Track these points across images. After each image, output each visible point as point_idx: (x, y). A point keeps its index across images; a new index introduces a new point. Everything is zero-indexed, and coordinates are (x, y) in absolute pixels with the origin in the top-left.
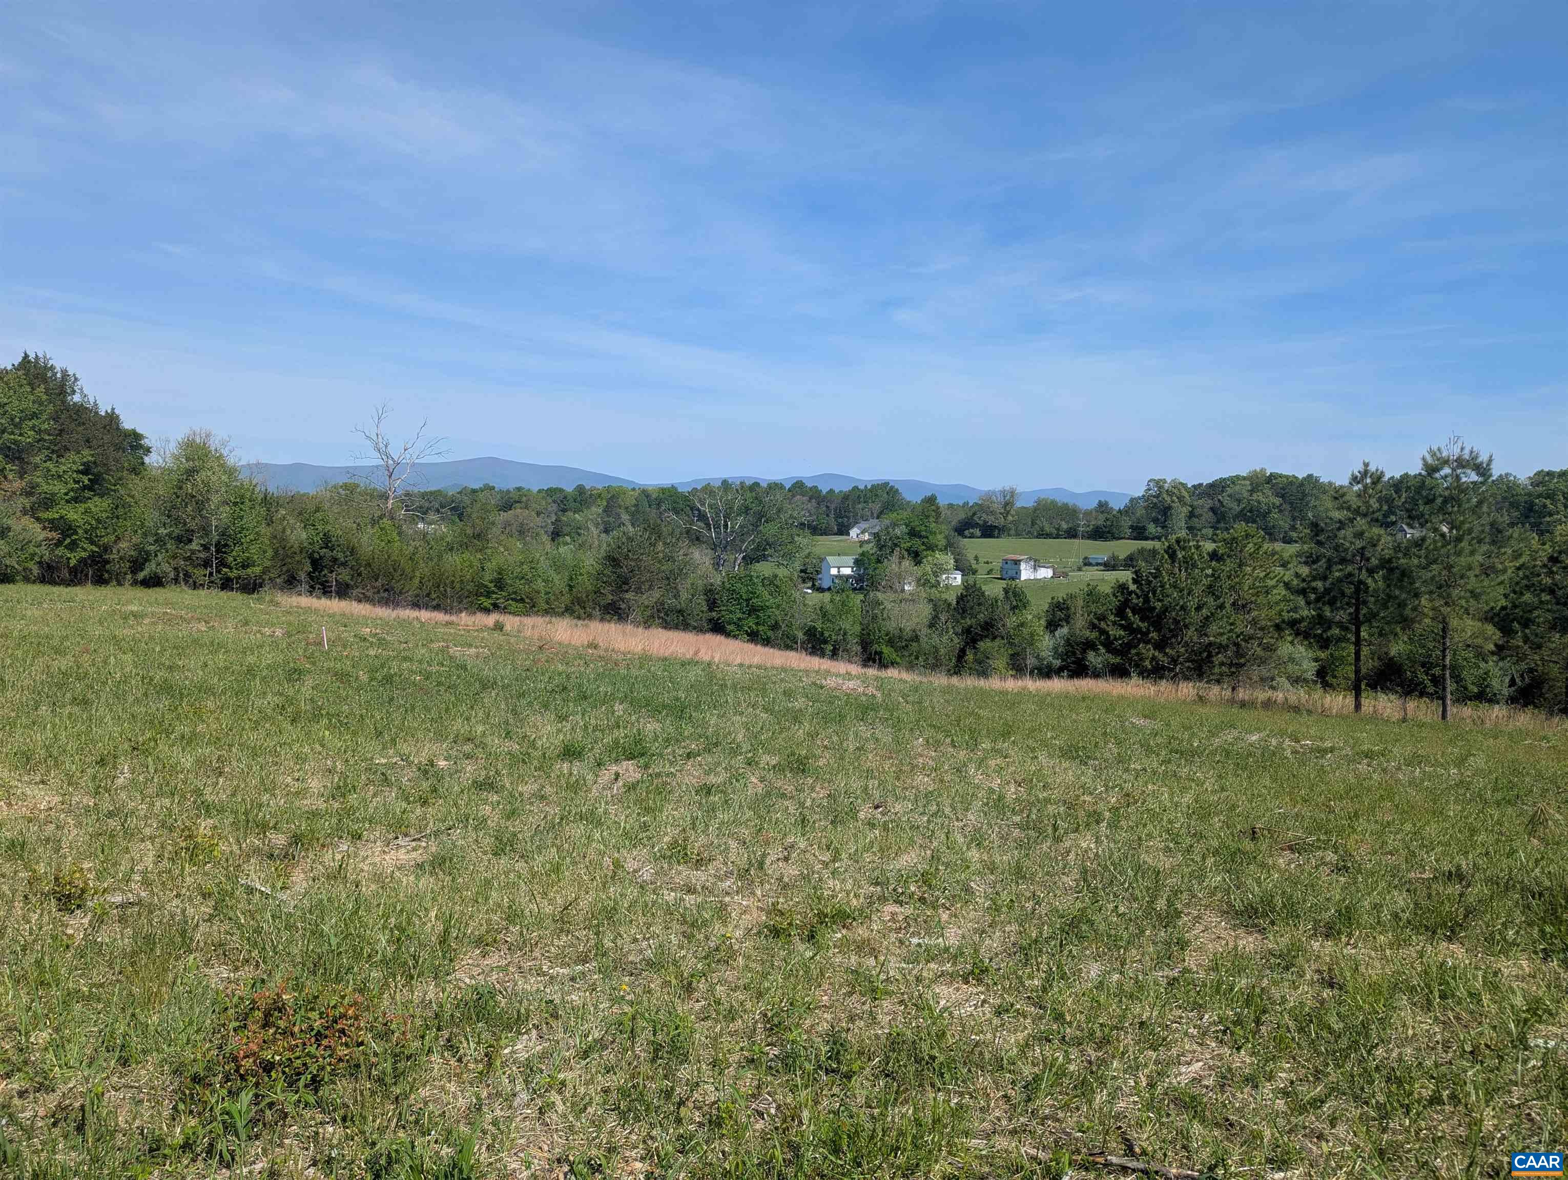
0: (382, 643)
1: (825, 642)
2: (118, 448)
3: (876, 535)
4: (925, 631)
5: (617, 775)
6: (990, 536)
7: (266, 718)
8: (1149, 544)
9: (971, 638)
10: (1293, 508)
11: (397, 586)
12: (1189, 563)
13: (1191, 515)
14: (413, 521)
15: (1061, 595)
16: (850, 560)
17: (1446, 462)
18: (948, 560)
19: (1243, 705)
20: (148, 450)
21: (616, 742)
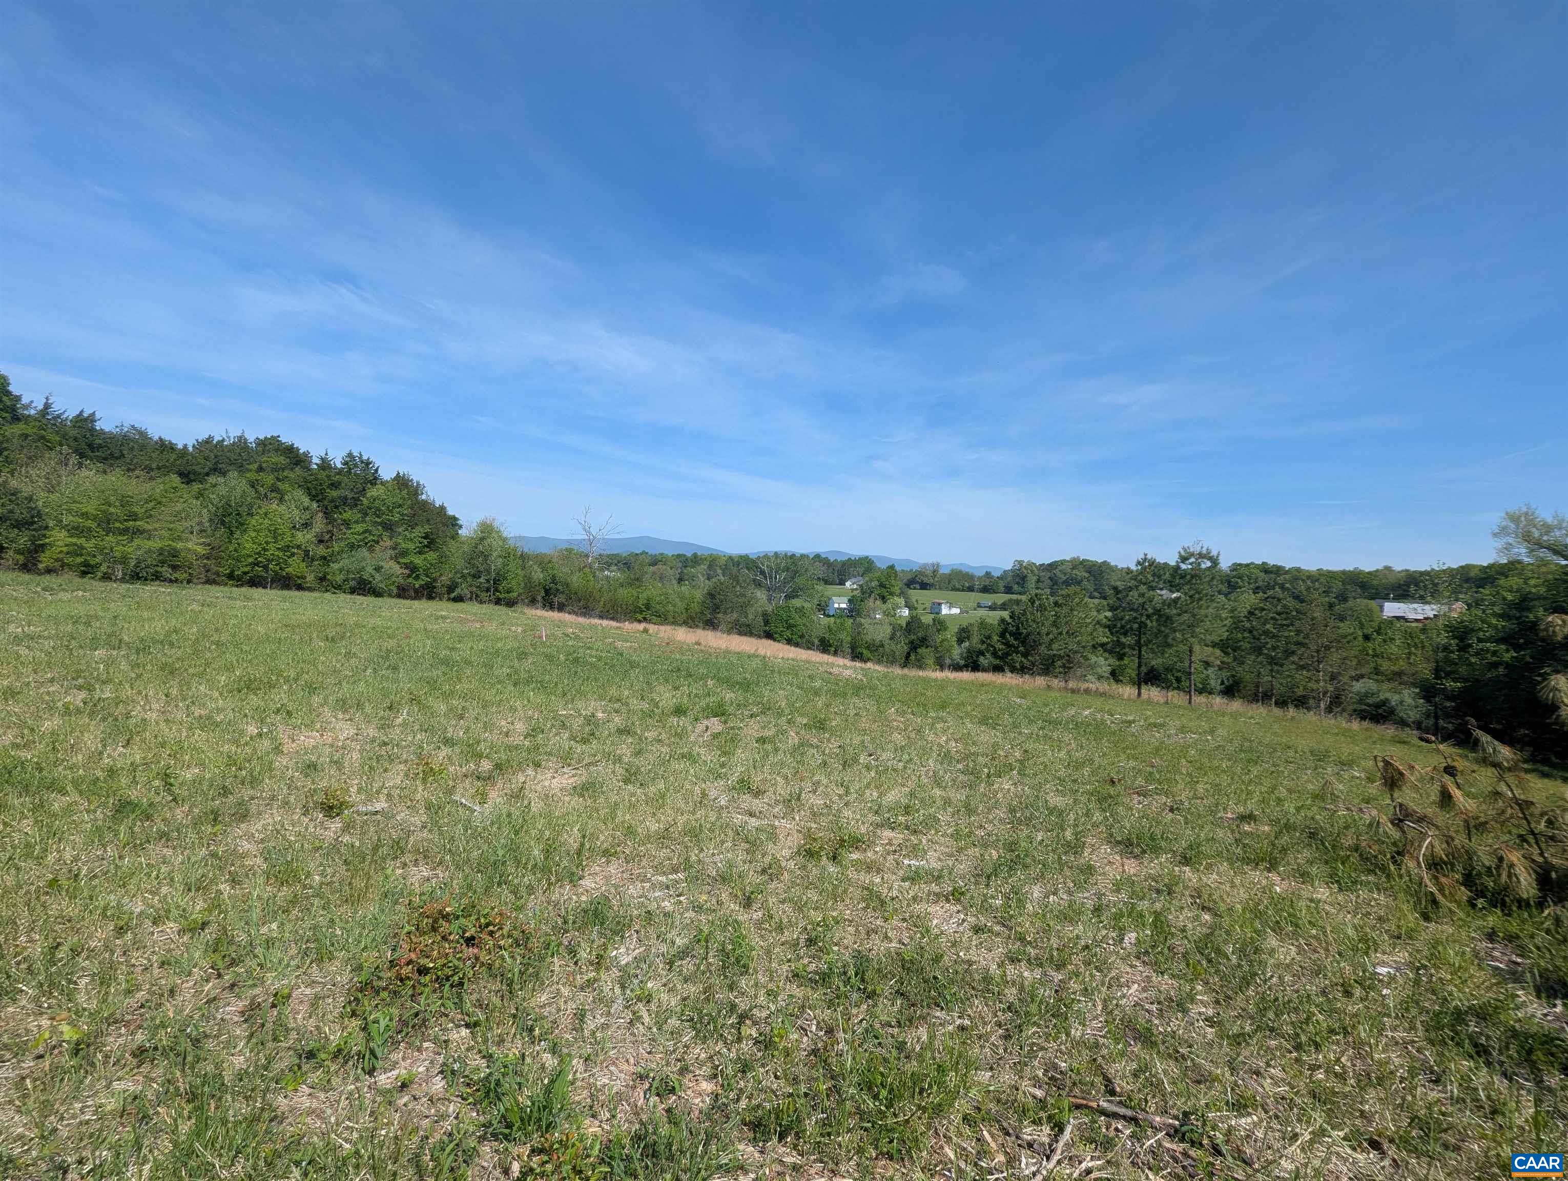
0: (577, 637)
1: (830, 646)
2: (444, 525)
3: (861, 586)
4: (888, 641)
5: (707, 727)
6: (925, 589)
7: (499, 682)
8: (1014, 597)
9: (914, 647)
10: (1096, 579)
11: (591, 606)
12: (1042, 608)
13: (1038, 581)
14: (602, 570)
15: (965, 624)
16: (846, 599)
17: (1192, 555)
18: (902, 601)
19: (1073, 691)
20: (461, 527)
21: (708, 705)
